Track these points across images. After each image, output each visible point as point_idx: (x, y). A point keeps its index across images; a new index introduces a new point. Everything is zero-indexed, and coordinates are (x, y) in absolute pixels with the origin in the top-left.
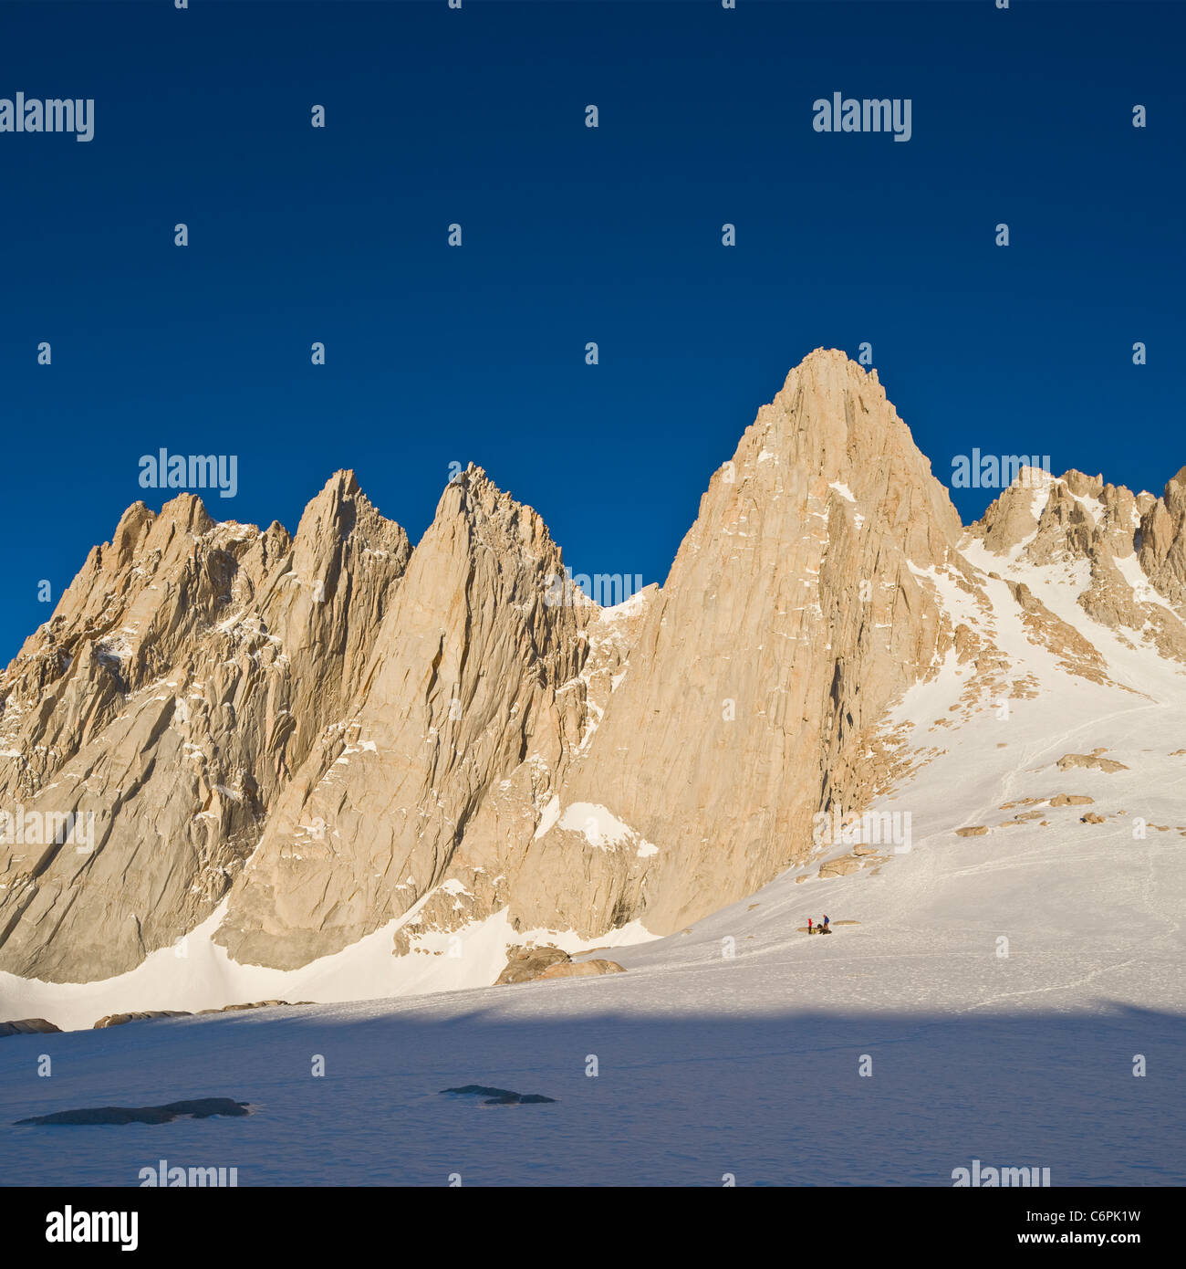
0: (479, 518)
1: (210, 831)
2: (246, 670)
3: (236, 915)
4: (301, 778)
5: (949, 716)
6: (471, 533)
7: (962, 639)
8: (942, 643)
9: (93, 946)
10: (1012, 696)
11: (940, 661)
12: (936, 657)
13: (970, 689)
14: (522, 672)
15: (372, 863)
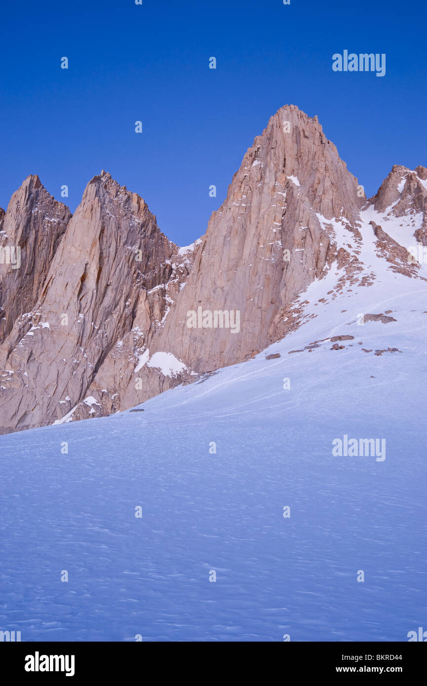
0: (107, 200)
4: (6, 345)
5: (326, 297)
6: (102, 208)
7: (342, 257)
8: (329, 258)
10: (360, 285)
11: (328, 268)
12: (327, 266)
13: (341, 282)
14: (132, 282)
15: (46, 389)
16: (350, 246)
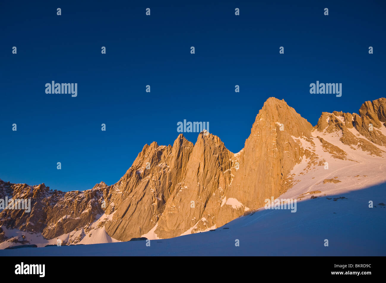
0: (206, 139)
1: (155, 207)
2: (163, 173)
3: (159, 226)
4: (172, 195)
5: (303, 172)
6: (204, 142)
7: (307, 153)
8: (302, 154)
9: (131, 233)
10: (319, 165)
11: (302, 158)
12: (301, 158)
13: (309, 165)
14: (217, 169)
15: (186, 214)
16: (310, 148)
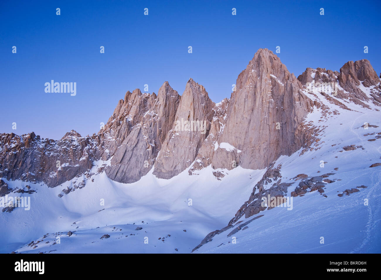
1: (150, 153)
2: (153, 121)
3: (156, 169)
4: (166, 141)
6: (192, 91)
9: (132, 176)
15: (181, 157)
